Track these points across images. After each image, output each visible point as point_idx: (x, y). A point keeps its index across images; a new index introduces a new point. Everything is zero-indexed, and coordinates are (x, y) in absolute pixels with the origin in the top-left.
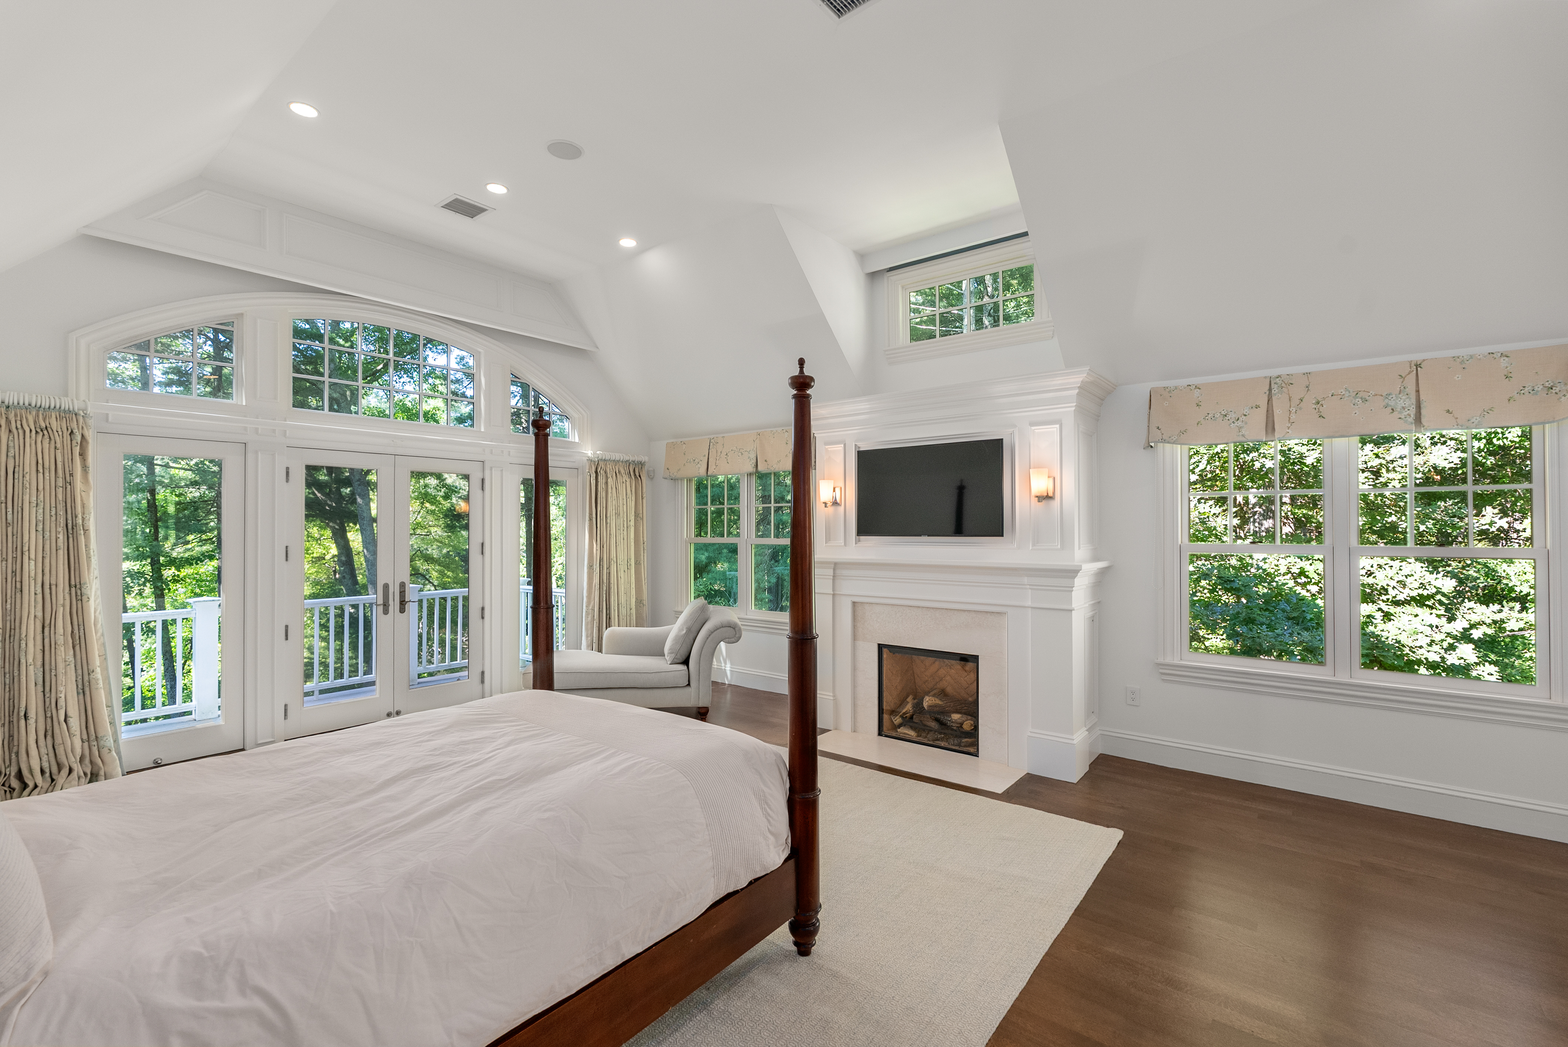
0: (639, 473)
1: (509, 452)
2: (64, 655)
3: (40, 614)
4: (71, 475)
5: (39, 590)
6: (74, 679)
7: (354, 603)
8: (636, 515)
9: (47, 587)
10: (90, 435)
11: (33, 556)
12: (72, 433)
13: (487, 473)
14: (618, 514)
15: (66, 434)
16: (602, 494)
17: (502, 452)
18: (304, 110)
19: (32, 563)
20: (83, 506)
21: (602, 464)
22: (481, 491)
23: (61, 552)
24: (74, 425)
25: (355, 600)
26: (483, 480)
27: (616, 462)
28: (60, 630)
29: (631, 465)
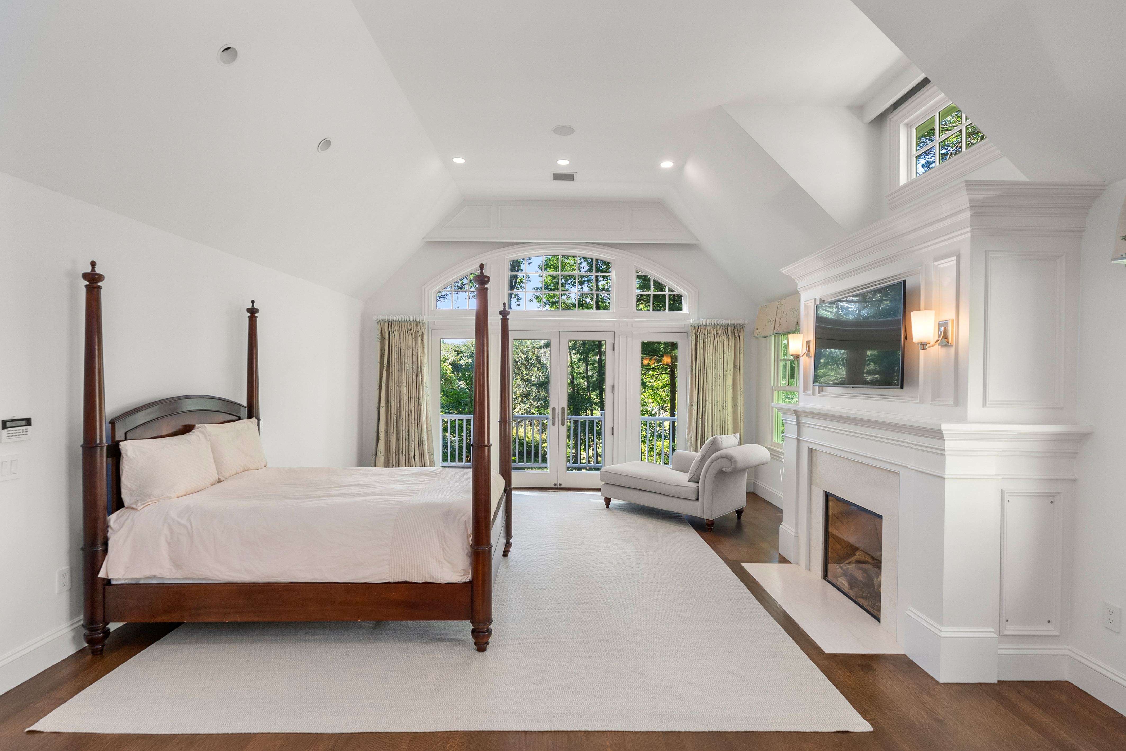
0: (738, 334)
1: (632, 324)
2: (414, 428)
3: (407, 410)
4: (418, 350)
5: (407, 400)
6: (417, 439)
7: (575, 419)
8: (735, 367)
9: (410, 398)
10: (425, 331)
11: (405, 385)
12: (418, 331)
13: (617, 339)
14: (714, 366)
15: (416, 332)
16: (700, 351)
17: (627, 325)
18: (459, 161)
19: (405, 388)
20: (421, 363)
21: (701, 329)
22: (612, 351)
23: (414, 383)
24: (419, 328)
25: (575, 418)
26: (614, 344)
27: (714, 326)
28: (413, 418)
29: (729, 328)
